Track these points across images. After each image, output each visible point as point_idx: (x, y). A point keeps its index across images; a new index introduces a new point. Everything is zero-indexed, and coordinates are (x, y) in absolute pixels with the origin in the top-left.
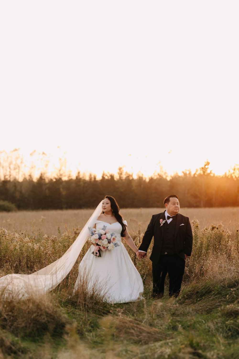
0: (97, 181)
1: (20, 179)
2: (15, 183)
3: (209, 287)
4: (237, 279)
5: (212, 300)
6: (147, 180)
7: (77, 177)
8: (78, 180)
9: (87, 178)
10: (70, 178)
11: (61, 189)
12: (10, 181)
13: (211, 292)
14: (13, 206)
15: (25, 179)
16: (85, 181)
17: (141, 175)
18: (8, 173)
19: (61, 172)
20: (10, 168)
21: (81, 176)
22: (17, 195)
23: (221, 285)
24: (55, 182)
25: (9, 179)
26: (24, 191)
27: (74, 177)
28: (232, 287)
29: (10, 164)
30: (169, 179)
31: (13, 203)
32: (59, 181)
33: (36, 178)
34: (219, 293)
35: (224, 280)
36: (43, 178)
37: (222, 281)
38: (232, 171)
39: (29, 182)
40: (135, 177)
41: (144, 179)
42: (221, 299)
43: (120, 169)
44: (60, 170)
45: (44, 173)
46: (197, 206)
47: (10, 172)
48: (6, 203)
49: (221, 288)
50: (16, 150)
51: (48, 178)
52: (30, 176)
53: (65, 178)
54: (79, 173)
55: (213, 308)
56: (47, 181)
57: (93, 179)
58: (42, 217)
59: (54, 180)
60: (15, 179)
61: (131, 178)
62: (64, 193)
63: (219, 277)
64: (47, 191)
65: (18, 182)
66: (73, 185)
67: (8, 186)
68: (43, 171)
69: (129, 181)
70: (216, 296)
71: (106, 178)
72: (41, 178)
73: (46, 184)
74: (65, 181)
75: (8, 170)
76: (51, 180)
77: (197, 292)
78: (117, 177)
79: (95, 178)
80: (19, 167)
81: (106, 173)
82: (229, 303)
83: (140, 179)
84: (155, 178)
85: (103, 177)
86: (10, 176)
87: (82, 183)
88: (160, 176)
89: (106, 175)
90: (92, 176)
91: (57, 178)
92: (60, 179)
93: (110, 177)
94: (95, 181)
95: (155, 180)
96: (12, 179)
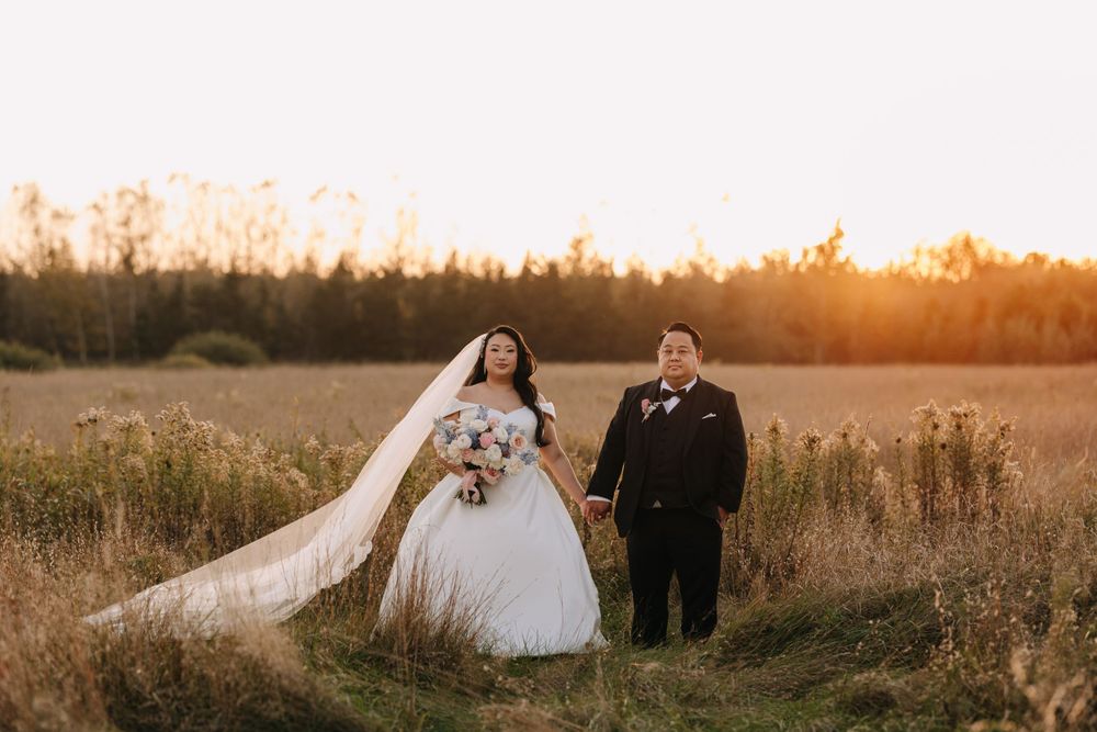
0: (509, 280)
1: (280, 269)
2: (266, 282)
3: (805, 614)
4: (892, 591)
5: (813, 656)
6: (657, 280)
7: (448, 267)
8: (452, 276)
9: (478, 272)
10: (428, 270)
11: (401, 303)
12: (248, 276)
13: (810, 629)
14: (252, 348)
15: (293, 270)
16: (472, 281)
17: (637, 265)
18: (242, 252)
19: (403, 252)
20: (248, 236)
21: (461, 265)
22: (269, 315)
23: (842, 608)
24: (382, 280)
25: (244, 270)
26: (289, 305)
27: (439, 266)
28: (874, 617)
29: (251, 223)
30: (720, 278)
31: (254, 339)
32: (394, 278)
33: (325, 266)
34: (835, 635)
35: (854, 592)
36: (347, 268)
37: (847, 598)
39: (304, 279)
40: (620, 271)
41: (646, 276)
42: (840, 652)
43: (577, 244)
44: (397, 247)
45: (352, 255)
46: (803, 360)
47: (249, 248)
48: (234, 341)
49: (843, 618)
50: (267, 184)
51: (362, 269)
52: (309, 260)
53: (412, 270)
54: (454, 254)
55: (812, 683)
56: (358, 276)
57: (494, 275)
58: (336, 384)
59: (381, 275)
60: (265, 271)
61: (607, 273)
62: (408, 312)
63: (837, 583)
64: (359, 306)
65: (273, 278)
66: (437, 290)
67: (243, 290)
68: (348, 248)
69: (602, 282)
70: (826, 645)
71: (536, 270)
72: (342, 270)
73: (355, 286)
74: (415, 279)
75: (244, 242)
76: (373, 274)
77: (769, 630)
78: (565, 269)
79: (502, 271)
80: (276, 232)
81: (535, 255)
82: (864, 665)
83: (635, 277)
84: (680, 274)
85: (526, 270)
86: (249, 258)
87: (461, 285)
88: (696, 269)
89: (535, 263)
90: (494, 267)
91: (392, 268)
92: (399, 271)
93: (546, 270)
94: (503, 279)
95: (679, 280)
96: (256, 271)
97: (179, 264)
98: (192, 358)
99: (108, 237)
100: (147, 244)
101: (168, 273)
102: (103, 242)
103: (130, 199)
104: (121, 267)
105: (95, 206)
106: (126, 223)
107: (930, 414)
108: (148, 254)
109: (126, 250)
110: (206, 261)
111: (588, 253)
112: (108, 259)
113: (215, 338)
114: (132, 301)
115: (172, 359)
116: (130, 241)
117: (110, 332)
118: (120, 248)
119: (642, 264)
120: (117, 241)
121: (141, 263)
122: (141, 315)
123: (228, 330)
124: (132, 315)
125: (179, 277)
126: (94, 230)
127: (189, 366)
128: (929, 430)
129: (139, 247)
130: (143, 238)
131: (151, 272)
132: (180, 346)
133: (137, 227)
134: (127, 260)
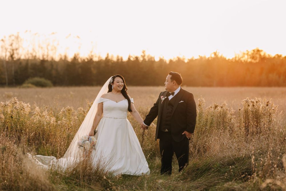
0: (124, 62)
1: (57, 58)
2: (53, 63)
3: (209, 164)
4: (236, 157)
5: (211, 178)
6: (168, 62)
7: (106, 58)
8: (107, 60)
9: (115, 59)
10: (100, 59)
11: (92, 69)
12: (47, 61)
13: (210, 169)
14: (49, 82)
15: (61, 59)
16: (113, 62)
17: (162, 57)
18: (46, 54)
19: (93, 54)
20: (47, 49)
21: (110, 57)
22: (54, 72)
23: (220, 162)
24: (86, 62)
25: (46, 59)
26: (59, 69)
27: (104, 58)
28: (231, 165)
29: (48, 45)
30: (186, 61)
31: (49, 79)
32: (90, 61)
33: (70, 58)
34: (219, 171)
35: (224, 157)
36: (76, 58)
37: (222, 159)
38: (241, 55)
39: (64, 61)
41: (164, 61)
42: (220, 176)
43: (144, 52)
44: (91, 52)
45: (78, 54)
46: (210, 86)
47: (48, 53)
48: (43, 80)
49: (221, 166)
50: (53, 33)
52: (65, 57)
53: (96, 59)
54: (108, 54)
55: (211, 186)
56: (80, 60)
57: (120, 61)
58: (71, 93)
59: (86, 60)
60: (52, 59)
61: (153, 60)
62: (94, 71)
63: (221, 155)
64: (80, 70)
65: (55, 62)
66: (103, 65)
67: (46, 65)
68: (76, 53)
69: (152, 62)
70: (215, 174)
71: (132, 59)
72: (75, 59)
73: (79, 64)
74: (96, 62)
75: (46, 50)
76: (84, 60)
78: (141, 59)
79: (122, 60)
80: (55, 48)
81: (131, 55)
82: (227, 180)
83: (161, 60)
84: (174, 60)
85: (129, 59)
86: (48, 56)
87: (110, 63)
88: (179, 59)
89: (132, 57)
90: (120, 58)
91: (89, 58)
92: (91, 59)
93: (135, 59)
94: (122, 62)
95: (174, 62)
96: (49, 59)
97: (27, 57)
98: (30, 85)
99: (6, 49)
100: (18, 51)
101: (24, 60)
102: (5, 51)
103: (13, 38)
104: (10, 58)
105: (2, 40)
106: (11, 45)
107: (247, 102)
108: (18, 54)
109: (12, 53)
110: (35, 56)
111: (147, 54)
112: (6, 56)
113: (37, 79)
114: (13, 68)
115: (24, 85)
116: (13, 50)
117: (6, 77)
118: (10, 52)
119: (163, 57)
120: (9, 50)
121: (16, 57)
122: (16, 72)
123: (41, 77)
124: (13, 72)
125: (27, 61)
126: (2, 47)
127: (28, 87)
128: (247, 107)
129: (15, 52)
130: (17, 49)
131: (19, 60)
132: (27, 82)
133: (15, 46)
134: (12, 56)
